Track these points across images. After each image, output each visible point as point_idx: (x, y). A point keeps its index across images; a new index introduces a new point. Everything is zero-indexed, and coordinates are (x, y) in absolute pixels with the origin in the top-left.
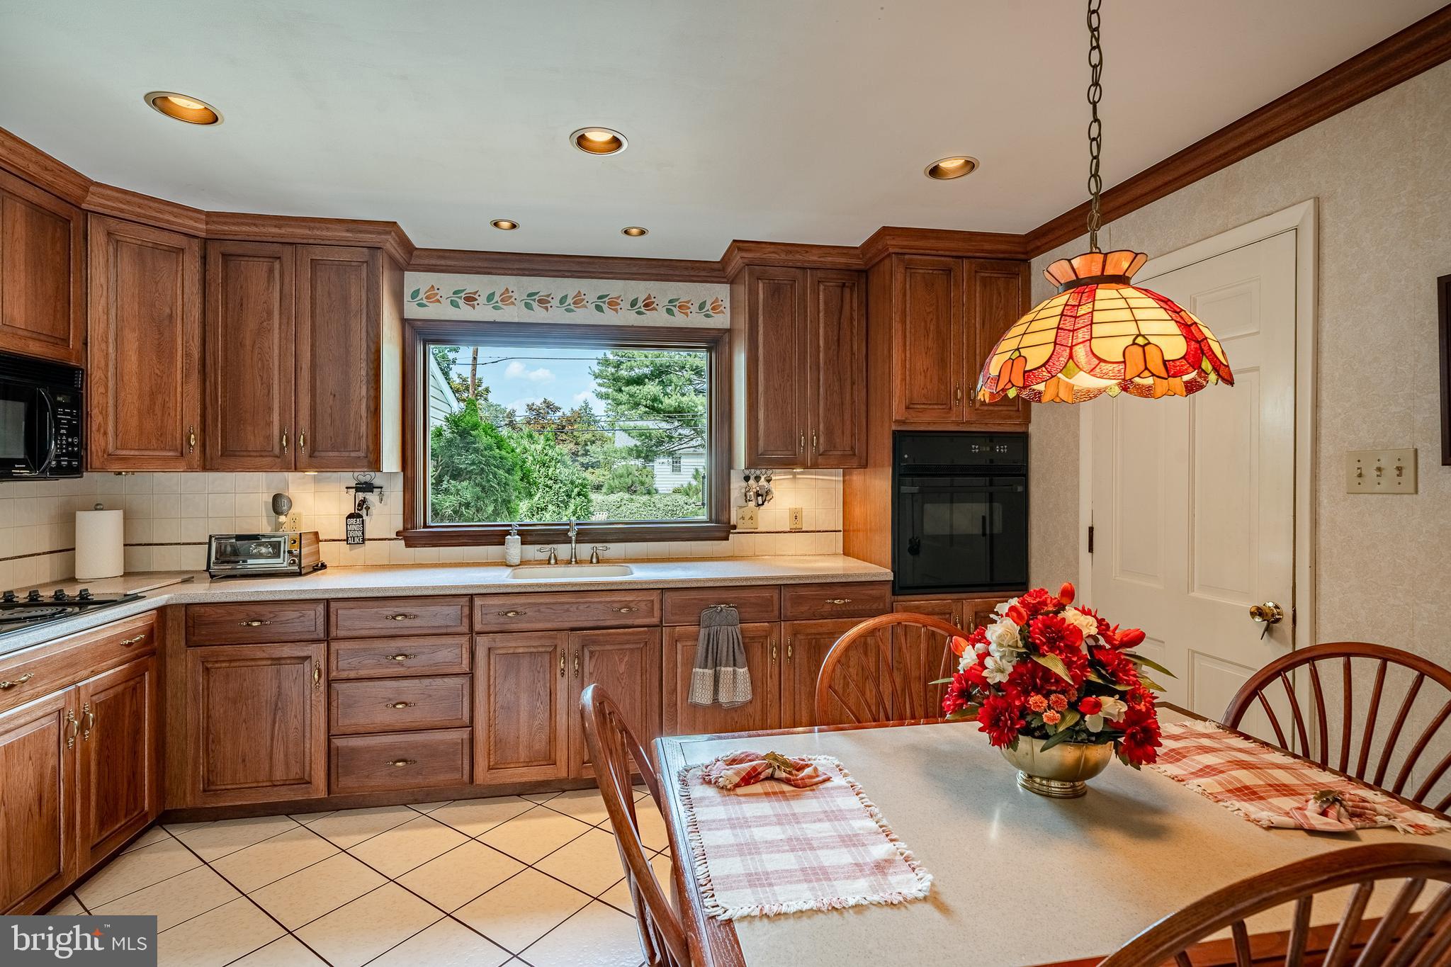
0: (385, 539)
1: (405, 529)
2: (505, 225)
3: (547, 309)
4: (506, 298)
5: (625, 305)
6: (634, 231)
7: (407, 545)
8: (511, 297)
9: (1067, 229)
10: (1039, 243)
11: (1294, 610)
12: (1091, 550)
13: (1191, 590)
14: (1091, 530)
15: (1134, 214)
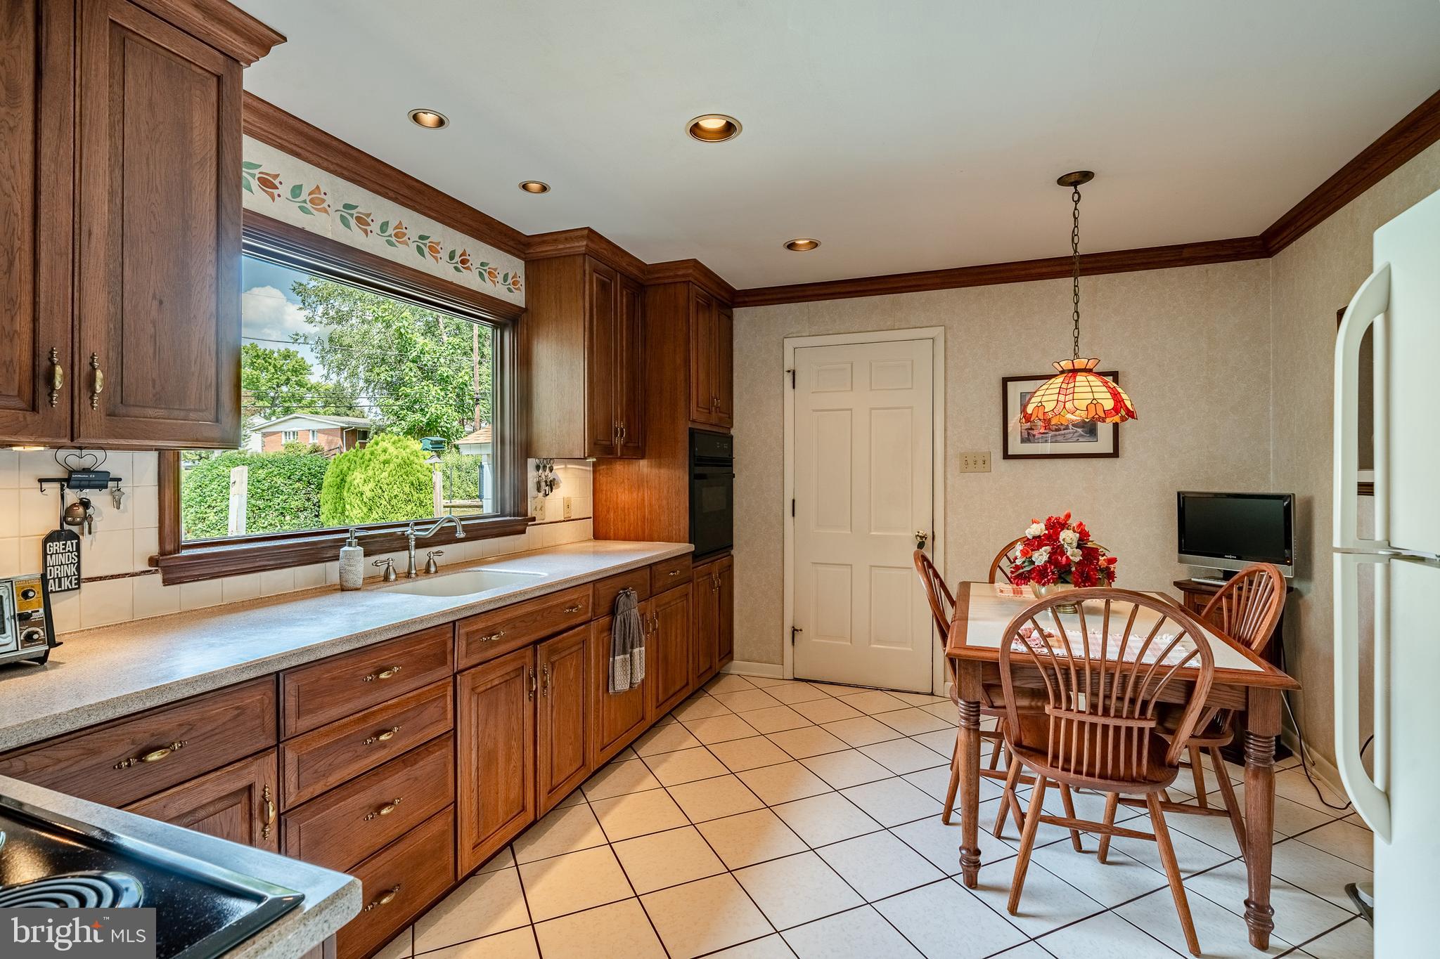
0: (124, 576)
1: (163, 553)
2: (429, 119)
3: (366, 232)
4: (317, 199)
5: (444, 255)
6: (534, 186)
7: (167, 582)
8: (323, 201)
9: (775, 296)
10: (747, 299)
11: (933, 532)
12: (793, 515)
13: (870, 531)
14: (794, 501)
15: (828, 302)
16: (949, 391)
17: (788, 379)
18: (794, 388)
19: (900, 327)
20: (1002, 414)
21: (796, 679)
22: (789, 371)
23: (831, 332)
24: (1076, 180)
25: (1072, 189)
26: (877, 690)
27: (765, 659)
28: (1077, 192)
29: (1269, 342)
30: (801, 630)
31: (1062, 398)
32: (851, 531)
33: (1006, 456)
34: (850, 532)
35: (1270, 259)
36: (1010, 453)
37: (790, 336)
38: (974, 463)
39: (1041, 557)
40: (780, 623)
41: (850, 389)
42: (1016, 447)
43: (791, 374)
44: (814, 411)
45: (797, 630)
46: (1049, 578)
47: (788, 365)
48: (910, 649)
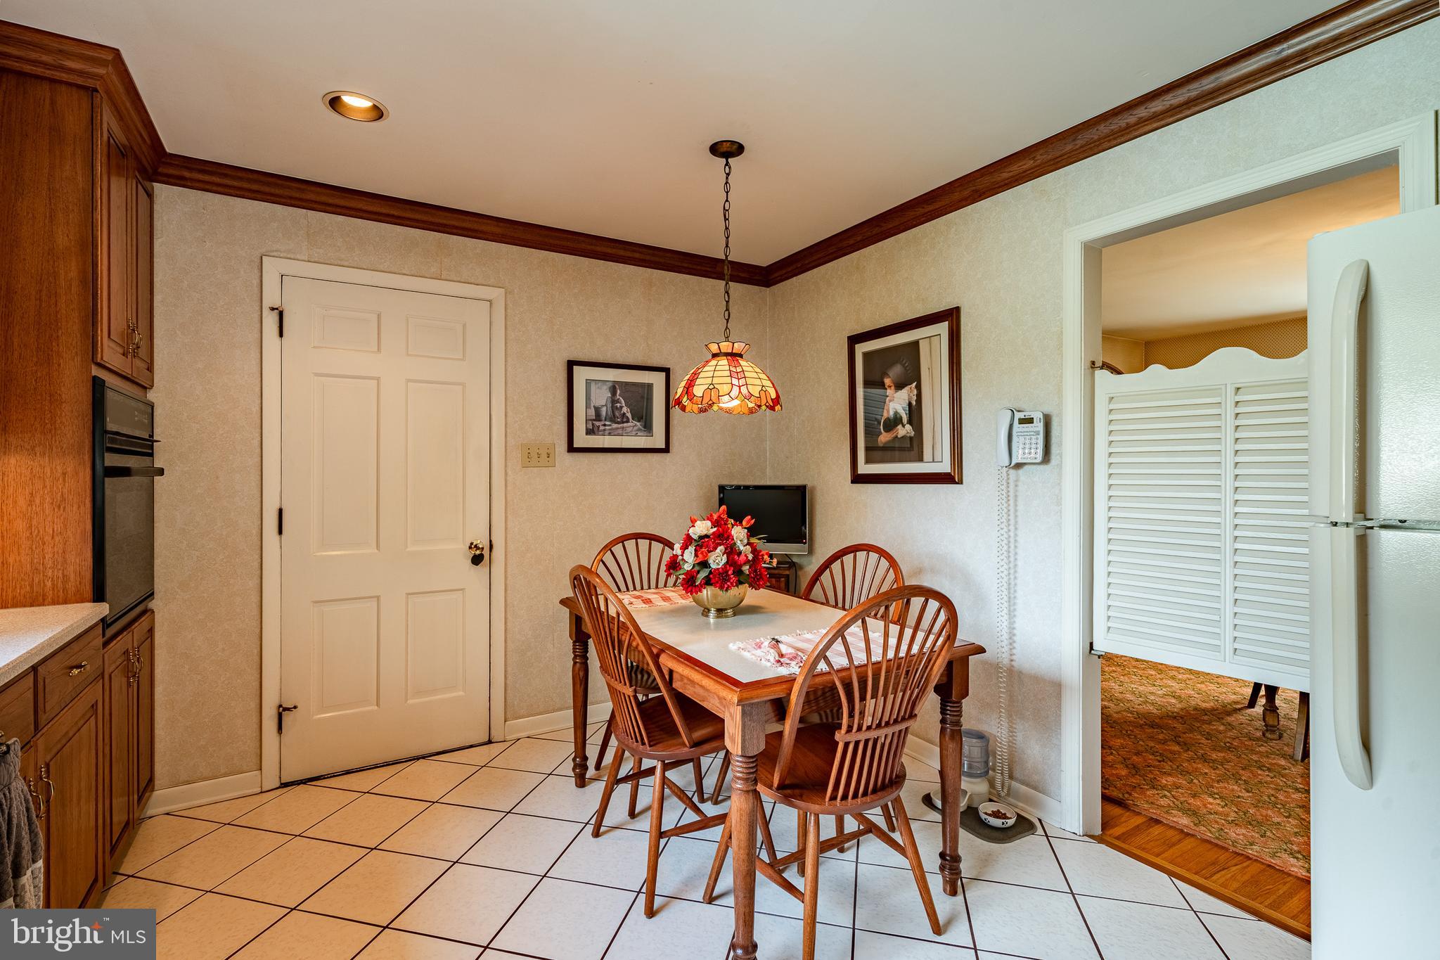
9: (246, 185)
10: (187, 174)
11: (491, 541)
12: (280, 532)
13: (407, 547)
14: (281, 511)
15: (340, 218)
16: (509, 369)
17: (270, 321)
18: (281, 335)
19: (448, 278)
20: (566, 401)
21: (285, 785)
22: (273, 309)
23: (346, 264)
24: (727, 150)
25: (724, 160)
26: (418, 759)
27: (223, 771)
28: (727, 164)
29: (766, 359)
30: (295, 707)
31: (735, 382)
32: (378, 547)
33: (571, 449)
34: (376, 551)
35: (768, 289)
36: (575, 445)
37: (275, 254)
38: (534, 456)
39: (717, 559)
40: (253, 705)
41: (376, 349)
42: (581, 439)
43: (275, 314)
44: (317, 375)
45: (286, 709)
46: (731, 581)
47: (271, 298)
48: (461, 693)
